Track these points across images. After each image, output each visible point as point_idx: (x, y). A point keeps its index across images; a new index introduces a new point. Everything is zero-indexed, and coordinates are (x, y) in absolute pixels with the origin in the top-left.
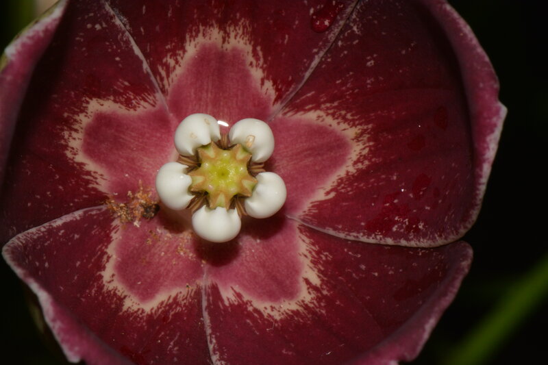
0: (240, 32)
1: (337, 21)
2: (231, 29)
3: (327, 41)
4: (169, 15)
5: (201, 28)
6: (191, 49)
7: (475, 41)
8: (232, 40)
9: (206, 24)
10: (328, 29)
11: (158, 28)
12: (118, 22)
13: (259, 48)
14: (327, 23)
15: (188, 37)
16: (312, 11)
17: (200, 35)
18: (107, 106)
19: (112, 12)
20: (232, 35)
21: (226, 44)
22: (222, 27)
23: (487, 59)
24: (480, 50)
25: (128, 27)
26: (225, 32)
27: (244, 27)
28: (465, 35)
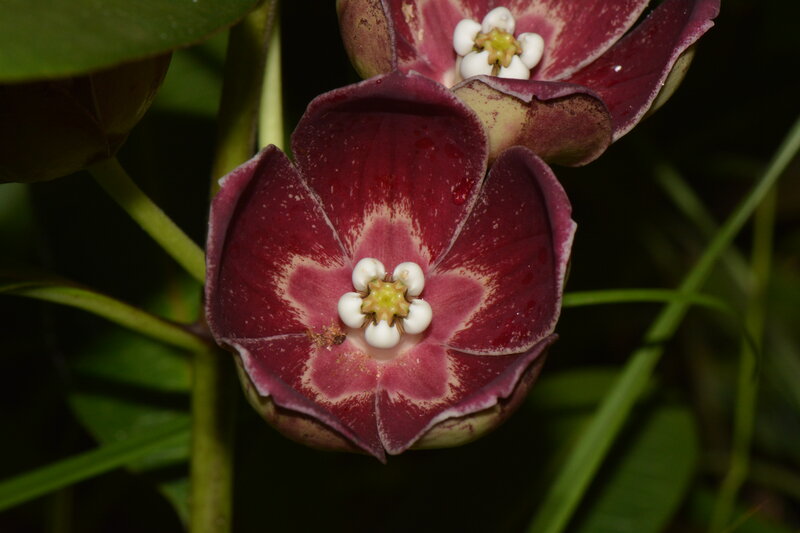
0: (403, 208)
1: (471, 196)
2: (396, 206)
3: (465, 213)
4: (351, 194)
5: (375, 205)
6: (369, 222)
7: (554, 177)
8: (397, 215)
9: (377, 202)
10: (465, 202)
11: (343, 205)
12: (312, 197)
13: (416, 220)
14: (464, 197)
15: (365, 212)
16: (453, 188)
17: (374, 211)
18: (307, 262)
19: (308, 189)
20: (397, 211)
21: (393, 219)
22: (390, 205)
23: (562, 189)
24: (557, 183)
25: (321, 204)
26: (392, 209)
27: (406, 204)
28: (547, 174)
